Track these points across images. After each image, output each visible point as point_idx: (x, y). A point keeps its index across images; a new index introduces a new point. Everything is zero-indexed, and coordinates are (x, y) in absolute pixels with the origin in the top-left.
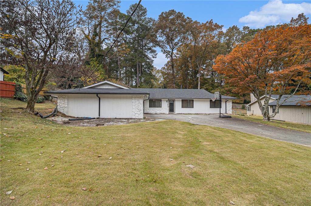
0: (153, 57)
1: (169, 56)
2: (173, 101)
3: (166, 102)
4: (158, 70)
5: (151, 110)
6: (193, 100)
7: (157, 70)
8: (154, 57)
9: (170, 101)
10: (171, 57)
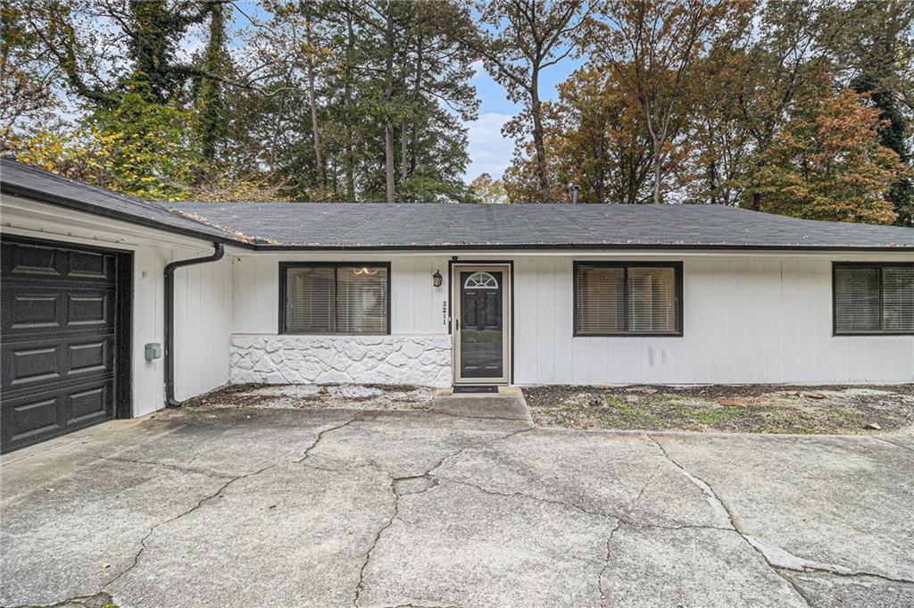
0: (466, 118)
1: (521, 89)
2: (499, 276)
3: (430, 280)
4: (496, 182)
5: (297, 355)
6: (678, 267)
7: (493, 182)
8: (469, 115)
9: (464, 276)
10: (529, 95)
